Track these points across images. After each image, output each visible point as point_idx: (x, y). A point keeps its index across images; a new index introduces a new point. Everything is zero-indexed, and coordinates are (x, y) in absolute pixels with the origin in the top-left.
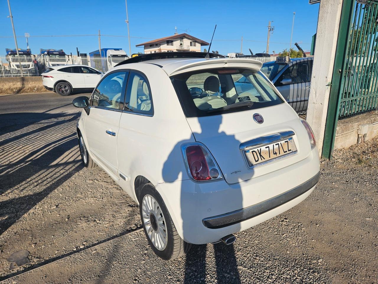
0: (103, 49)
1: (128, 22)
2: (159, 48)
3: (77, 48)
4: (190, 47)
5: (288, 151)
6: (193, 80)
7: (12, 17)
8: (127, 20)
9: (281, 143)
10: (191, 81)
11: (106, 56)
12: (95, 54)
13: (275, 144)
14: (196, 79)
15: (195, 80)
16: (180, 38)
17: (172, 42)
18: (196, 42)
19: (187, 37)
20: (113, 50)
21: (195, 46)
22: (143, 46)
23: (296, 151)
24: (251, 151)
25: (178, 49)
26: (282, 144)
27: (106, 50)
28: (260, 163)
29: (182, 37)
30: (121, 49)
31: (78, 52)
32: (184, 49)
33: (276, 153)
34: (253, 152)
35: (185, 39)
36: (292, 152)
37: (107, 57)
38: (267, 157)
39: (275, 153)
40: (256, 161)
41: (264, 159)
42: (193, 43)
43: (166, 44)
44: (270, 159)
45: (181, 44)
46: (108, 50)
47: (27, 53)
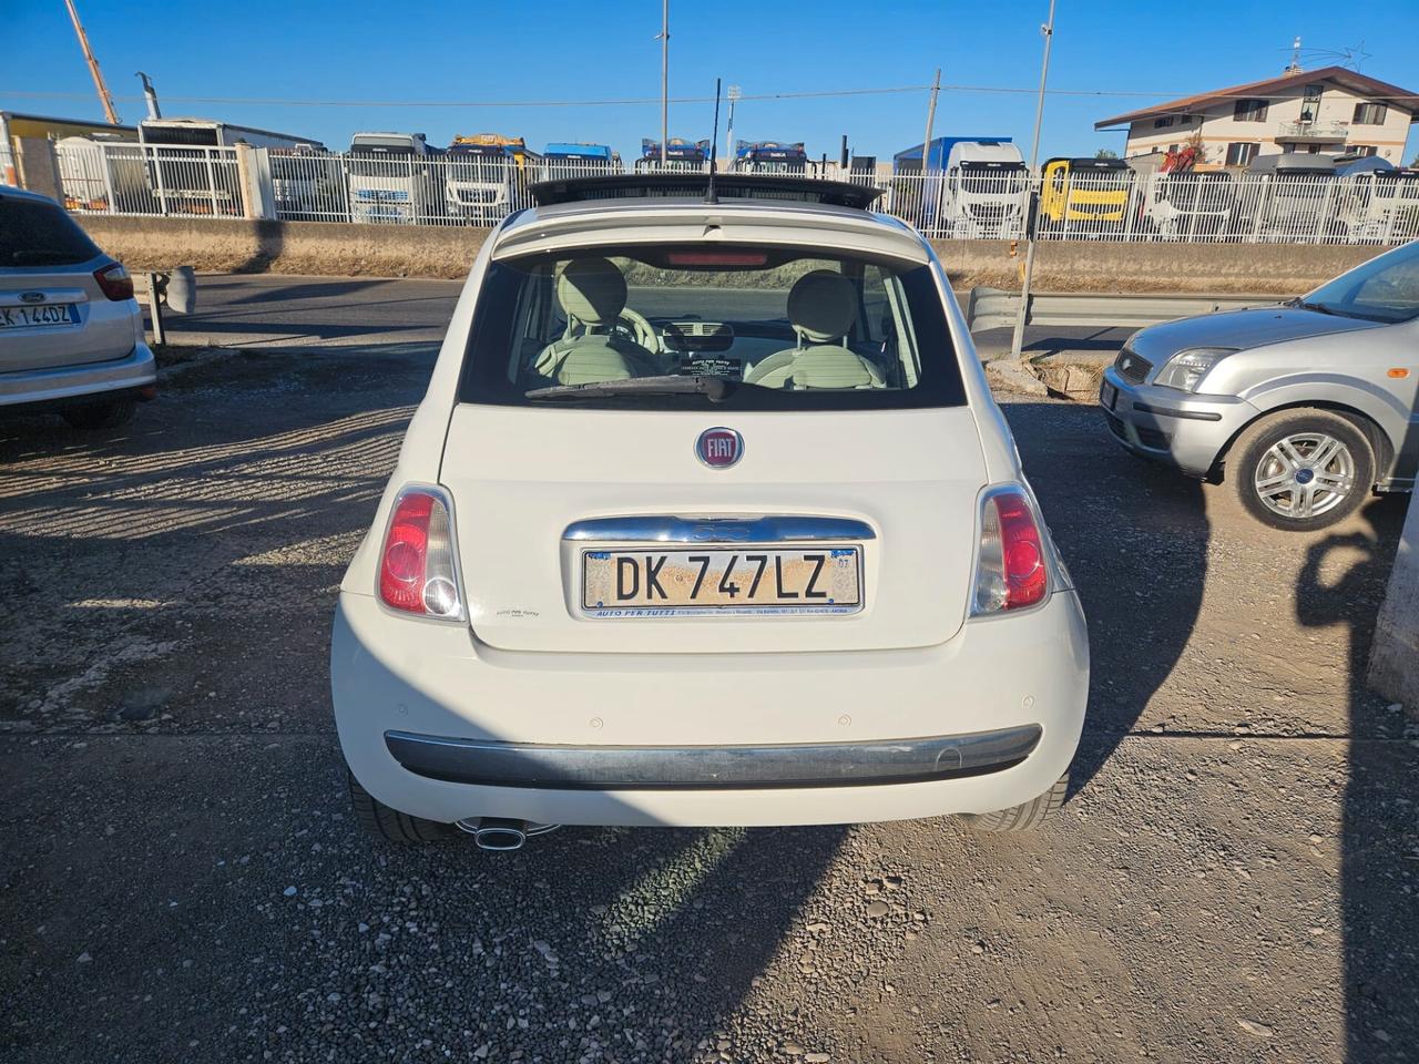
0: (941, 139)
1: (1050, 32)
2: (1190, 134)
3: (845, 138)
4: (1351, 128)
5: (802, 594)
6: (1266, 274)
7: (668, 37)
8: (1047, 23)
9: (778, 559)
10: (1254, 280)
11: (945, 167)
12: (905, 159)
13: (743, 556)
14: (1283, 271)
15: (1279, 276)
16: (1308, 85)
17: (1262, 105)
18: (1387, 104)
19: (1344, 81)
20: (975, 144)
21: (1378, 121)
22: (1128, 125)
23: (858, 603)
24: (615, 556)
25: (1286, 135)
26: (783, 562)
27: (949, 143)
28: (639, 608)
29: (1314, 85)
30: (1009, 140)
31: (846, 152)
32: (1319, 136)
33: (733, 590)
34: (621, 561)
35: (1335, 93)
36: (831, 603)
37: (948, 170)
38: (678, 592)
39: (727, 586)
40: (621, 596)
41: (663, 596)
42: (1370, 111)
43: (1232, 117)
44: (692, 602)
45: (1306, 116)
46: (956, 145)
47: (693, 153)
